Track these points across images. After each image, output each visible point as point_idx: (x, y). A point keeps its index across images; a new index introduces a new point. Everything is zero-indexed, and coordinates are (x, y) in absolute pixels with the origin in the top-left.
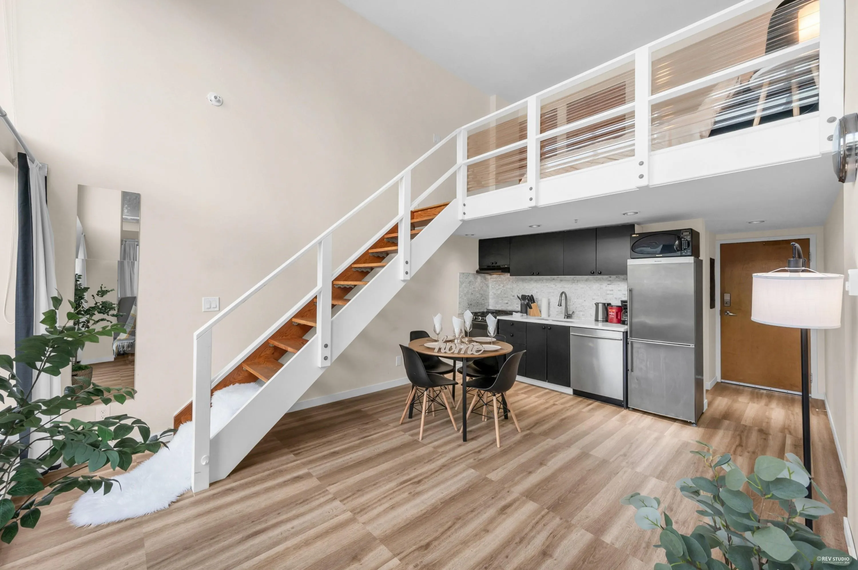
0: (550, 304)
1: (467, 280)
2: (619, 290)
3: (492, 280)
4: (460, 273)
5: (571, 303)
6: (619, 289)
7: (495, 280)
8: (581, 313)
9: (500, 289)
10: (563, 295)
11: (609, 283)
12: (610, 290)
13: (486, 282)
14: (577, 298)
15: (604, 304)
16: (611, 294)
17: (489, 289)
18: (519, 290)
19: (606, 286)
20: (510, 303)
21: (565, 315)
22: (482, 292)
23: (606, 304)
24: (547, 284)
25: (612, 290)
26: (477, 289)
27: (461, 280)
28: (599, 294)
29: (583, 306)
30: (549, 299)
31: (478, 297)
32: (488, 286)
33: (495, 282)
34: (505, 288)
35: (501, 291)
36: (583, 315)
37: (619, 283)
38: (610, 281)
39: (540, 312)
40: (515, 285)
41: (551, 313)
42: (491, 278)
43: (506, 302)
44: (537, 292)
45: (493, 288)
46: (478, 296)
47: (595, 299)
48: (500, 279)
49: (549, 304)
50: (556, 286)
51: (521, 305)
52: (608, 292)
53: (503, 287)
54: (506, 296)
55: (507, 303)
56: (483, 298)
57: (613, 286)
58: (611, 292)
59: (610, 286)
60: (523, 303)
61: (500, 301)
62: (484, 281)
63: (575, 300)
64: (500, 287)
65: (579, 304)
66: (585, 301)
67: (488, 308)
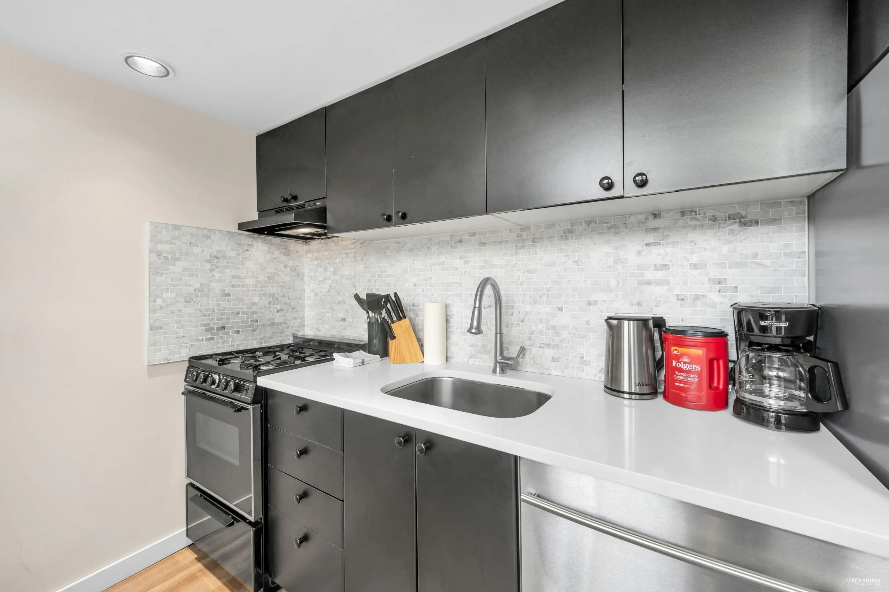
0: (452, 321)
1: (196, 250)
2: (695, 266)
3: (309, 255)
4: (151, 223)
5: (514, 319)
6: (695, 259)
7: (316, 254)
8: (549, 353)
9: (327, 279)
10: (488, 290)
11: (650, 238)
12: (656, 268)
13: (291, 263)
14: (535, 302)
15: (644, 322)
16: (659, 283)
17: (302, 279)
18: (369, 281)
19: (639, 253)
20: (349, 319)
21: (496, 362)
22: (272, 289)
23: (651, 323)
24: (442, 258)
25: (665, 266)
26: (250, 281)
27: (164, 247)
28: (613, 283)
29: (554, 327)
30: (446, 306)
31: (254, 304)
32: (297, 273)
33: (315, 262)
34: (337, 277)
35: (330, 286)
36: (554, 360)
37: (693, 235)
38: (655, 229)
39: (422, 346)
40: (360, 268)
41: (453, 349)
42: (307, 252)
43: (342, 315)
44: (415, 285)
45: (311, 277)
46: (256, 300)
47: (596, 302)
48: (327, 253)
49: (447, 321)
50: (467, 262)
51: (370, 324)
52: (649, 275)
53: (334, 273)
54: (340, 298)
55: (343, 320)
56: (278, 307)
57: (668, 250)
58: (660, 275)
59: (656, 250)
60: (373, 321)
61: (328, 314)
62: (283, 258)
63: (528, 308)
64: (329, 274)
65: (541, 321)
66: (561, 309)
67: (300, 334)
